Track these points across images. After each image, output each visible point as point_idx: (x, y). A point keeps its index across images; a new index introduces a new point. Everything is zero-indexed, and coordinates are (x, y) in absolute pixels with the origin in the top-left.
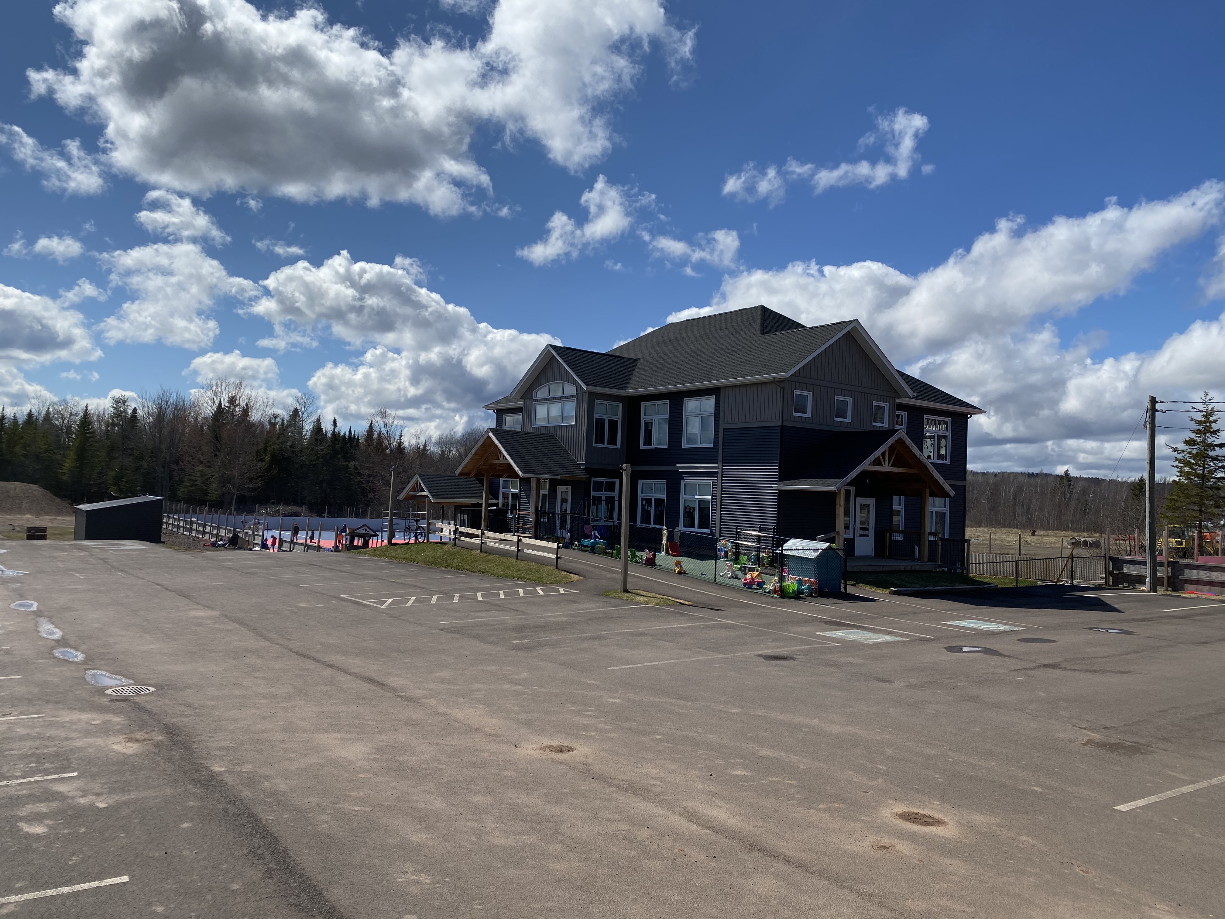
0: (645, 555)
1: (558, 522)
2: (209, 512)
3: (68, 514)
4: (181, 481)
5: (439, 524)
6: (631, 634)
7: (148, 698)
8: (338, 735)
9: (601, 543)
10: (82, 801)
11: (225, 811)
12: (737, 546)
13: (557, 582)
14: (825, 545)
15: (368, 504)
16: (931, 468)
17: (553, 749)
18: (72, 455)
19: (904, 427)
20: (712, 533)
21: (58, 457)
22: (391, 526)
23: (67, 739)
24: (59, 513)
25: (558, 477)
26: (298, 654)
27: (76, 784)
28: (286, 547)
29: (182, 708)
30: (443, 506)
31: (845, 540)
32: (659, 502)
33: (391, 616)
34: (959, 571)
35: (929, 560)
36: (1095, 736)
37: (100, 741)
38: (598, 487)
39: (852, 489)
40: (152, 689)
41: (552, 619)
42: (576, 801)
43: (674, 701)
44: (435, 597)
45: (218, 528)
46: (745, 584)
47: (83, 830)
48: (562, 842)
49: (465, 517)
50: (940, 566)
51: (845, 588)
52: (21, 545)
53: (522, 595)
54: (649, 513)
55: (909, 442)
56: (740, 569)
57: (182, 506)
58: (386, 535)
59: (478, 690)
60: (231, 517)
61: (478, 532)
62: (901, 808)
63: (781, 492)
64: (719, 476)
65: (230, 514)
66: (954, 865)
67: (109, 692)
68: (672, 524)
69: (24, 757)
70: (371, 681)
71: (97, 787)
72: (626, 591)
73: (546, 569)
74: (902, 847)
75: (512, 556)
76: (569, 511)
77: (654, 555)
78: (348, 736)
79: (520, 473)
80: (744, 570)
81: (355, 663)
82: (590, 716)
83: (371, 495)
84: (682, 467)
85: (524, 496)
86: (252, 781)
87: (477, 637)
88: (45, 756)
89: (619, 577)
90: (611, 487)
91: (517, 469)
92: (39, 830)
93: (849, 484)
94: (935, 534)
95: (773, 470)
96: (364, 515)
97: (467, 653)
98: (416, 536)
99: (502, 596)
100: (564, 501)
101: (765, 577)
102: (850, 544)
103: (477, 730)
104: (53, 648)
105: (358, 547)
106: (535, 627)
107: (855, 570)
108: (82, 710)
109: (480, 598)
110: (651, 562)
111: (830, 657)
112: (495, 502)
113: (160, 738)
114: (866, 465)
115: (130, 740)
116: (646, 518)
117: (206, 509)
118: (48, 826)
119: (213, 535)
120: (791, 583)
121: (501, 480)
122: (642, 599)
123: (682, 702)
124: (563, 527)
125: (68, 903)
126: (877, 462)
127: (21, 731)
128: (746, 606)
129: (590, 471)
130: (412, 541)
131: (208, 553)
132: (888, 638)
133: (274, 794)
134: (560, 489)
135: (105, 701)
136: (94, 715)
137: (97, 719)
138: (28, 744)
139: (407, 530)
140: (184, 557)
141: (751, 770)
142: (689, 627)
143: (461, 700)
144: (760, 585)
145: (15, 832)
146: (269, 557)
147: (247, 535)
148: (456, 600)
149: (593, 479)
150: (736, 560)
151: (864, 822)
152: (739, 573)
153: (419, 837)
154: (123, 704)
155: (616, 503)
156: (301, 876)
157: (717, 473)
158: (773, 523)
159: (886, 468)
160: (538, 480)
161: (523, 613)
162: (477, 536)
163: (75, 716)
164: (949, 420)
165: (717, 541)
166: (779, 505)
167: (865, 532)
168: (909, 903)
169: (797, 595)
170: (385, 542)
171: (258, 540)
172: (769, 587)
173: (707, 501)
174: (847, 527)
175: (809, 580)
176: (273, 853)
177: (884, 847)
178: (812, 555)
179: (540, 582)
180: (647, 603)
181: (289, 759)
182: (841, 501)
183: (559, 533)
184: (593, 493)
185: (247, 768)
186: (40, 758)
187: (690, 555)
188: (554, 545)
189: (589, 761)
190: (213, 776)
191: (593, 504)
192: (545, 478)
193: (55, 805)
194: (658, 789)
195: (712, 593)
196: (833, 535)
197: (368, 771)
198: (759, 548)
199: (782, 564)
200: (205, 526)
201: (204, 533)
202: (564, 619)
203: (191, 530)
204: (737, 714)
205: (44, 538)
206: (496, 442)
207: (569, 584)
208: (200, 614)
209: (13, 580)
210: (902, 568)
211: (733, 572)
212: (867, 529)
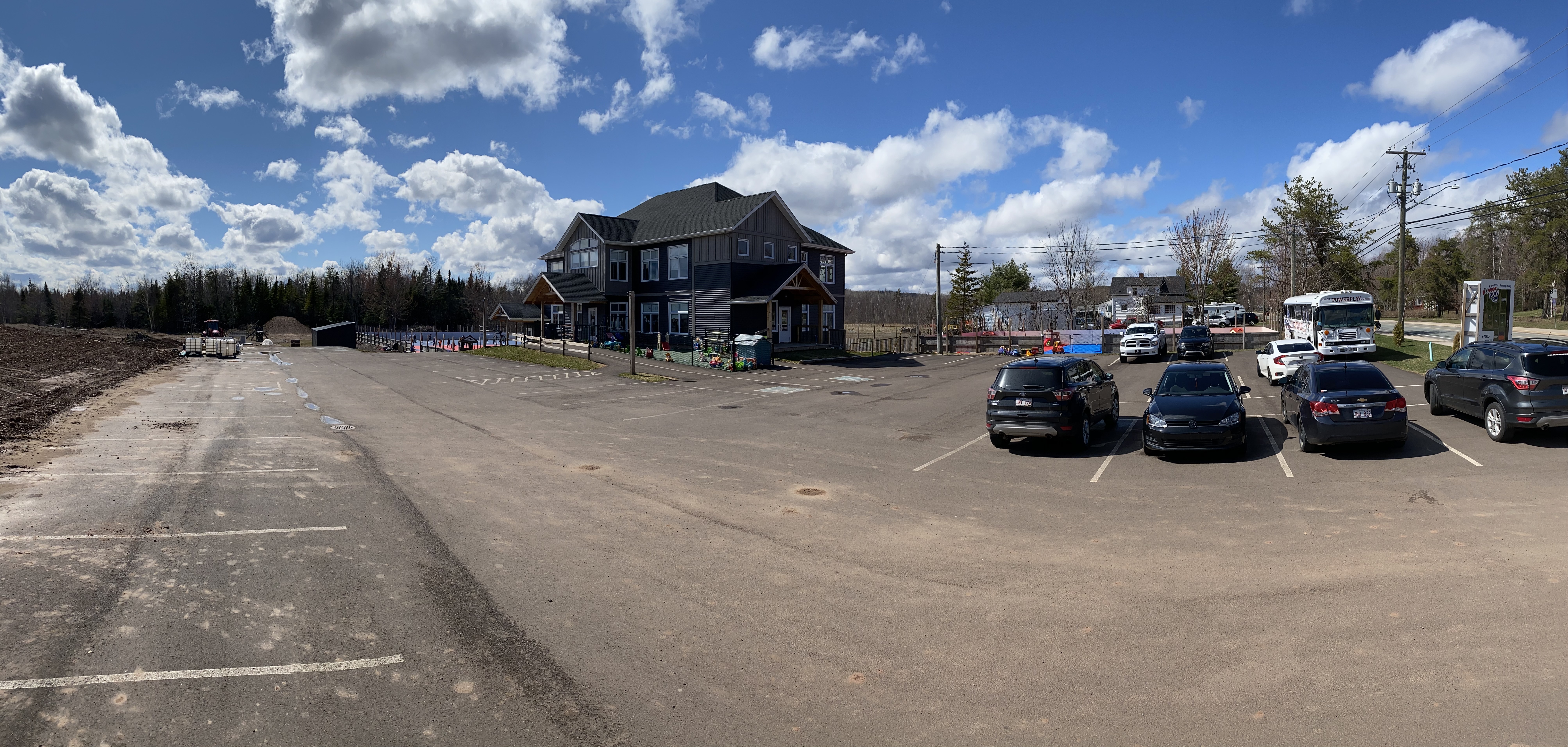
0: (646, 351)
1: (589, 332)
2: (381, 331)
3: (308, 333)
4: (364, 313)
5: (514, 334)
6: (637, 399)
7: (352, 432)
8: (455, 458)
9: (617, 343)
10: (322, 484)
11: (394, 497)
12: (706, 341)
13: (590, 369)
14: (760, 337)
15: (472, 323)
16: (824, 287)
17: (586, 468)
18: (308, 301)
19: (807, 262)
20: (690, 335)
21: (302, 302)
22: (485, 336)
23: (313, 451)
24: (304, 332)
25: (588, 302)
26: (432, 411)
27: (318, 475)
28: (424, 350)
29: (371, 439)
30: (516, 323)
31: (773, 333)
32: (655, 317)
33: (487, 390)
34: (841, 348)
35: (824, 343)
36: (906, 434)
37: (328, 453)
38: (615, 308)
39: (777, 301)
40: (354, 428)
41: (586, 391)
42: (602, 498)
43: (665, 438)
44: (513, 379)
45: (387, 340)
46: (711, 365)
47: (322, 499)
48: (592, 523)
49: (530, 330)
50: (830, 346)
51: (773, 363)
52: (288, 349)
53: (567, 377)
54: (648, 324)
55: (809, 271)
56: (708, 356)
57: (366, 327)
58: (482, 342)
59: (540, 434)
60: (393, 334)
61: (538, 339)
62: (800, 487)
63: (733, 306)
64: (693, 298)
65: (393, 332)
66: (829, 516)
67: (332, 428)
68: (664, 330)
69: (294, 458)
70: (476, 427)
71: (328, 477)
72: (634, 374)
73: (583, 360)
74: (800, 510)
75: (561, 354)
76: (596, 324)
77: (652, 351)
78: (462, 459)
79: (563, 300)
80: (710, 356)
81: (466, 417)
82: (611, 448)
83: (473, 318)
84: (669, 293)
85: (567, 315)
86: (408, 482)
87: (540, 402)
88: (302, 458)
89: (629, 364)
90: (623, 308)
91: (561, 298)
92: (302, 496)
93: (774, 299)
94: (827, 327)
95: (727, 292)
96: (470, 331)
97: (533, 412)
98: (500, 342)
99: (555, 378)
100: (593, 317)
101: (724, 360)
102: (776, 336)
103: (540, 457)
104: (304, 403)
105: (466, 349)
106: (576, 396)
107: (780, 351)
108: (319, 436)
109: (541, 379)
110: (651, 355)
111: (762, 404)
112: (549, 320)
113: (360, 454)
114: (784, 286)
115: (344, 454)
116: (647, 328)
117: (379, 329)
118: (306, 494)
119: (384, 344)
120: (740, 362)
121: (552, 306)
122: (645, 378)
123: (670, 438)
124: (592, 334)
125: (318, 536)
126: (791, 284)
127: (293, 445)
128: (712, 378)
129: (609, 297)
130: (499, 344)
131: (381, 354)
132: (798, 390)
133: (419, 490)
134: (590, 310)
135: (331, 432)
136: (326, 439)
137: (327, 441)
138: (295, 451)
139: (495, 339)
140: (368, 356)
141: (712, 475)
142: (675, 394)
143: (530, 439)
144: (721, 365)
145: (292, 496)
146: (415, 356)
147: (402, 343)
148: (526, 380)
149: (611, 303)
150: (706, 350)
151: (778, 498)
152: (707, 359)
153: (504, 519)
154: (340, 435)
155: (627, 318)
156: (436, 537)
157: (691, 296)
158: (728, 326)
159: (797, 287)
160: (575, 304)
161: (568, 387)
162: (538, 341)
163: (316, 439)
164: (834, 257)
165: (693, 339)
166: (731, 314)
167: (785, 328)
168: (802, 542)
169: (744, 369)
170: (482, 346)
171: (409, 347)
172: (726, 365)
173: (686, 315)
174: (774, 326)
175: (751, 359)
176: (420, 523)
177: (789, 511)
178: (753, 344)
179: (579, 369)
180: (648, 381)
181: (429, 470)
182: (770, 309)
183: (590, 338)
184: (611, 312)
185: (405, 474)
186: (301, 460)
187: (676, 350)
188: (587, 345)
189: (610, 474)
190: (387, 478)
191: (612, 320)
192: (580, 303)
193: (309, 484)
194: (653, 490)
195: (692, 372)
196: (765, 331)
197: (473, 479)
198: (719, 342)
199: (734, 351)
200: (379, 338)
201: (379, 343)
202: (595, 391)
203: (371, 341)
204: (704, 443)
205: (299, 345)
206: (547, 280)
207: (597, 369)
208: (378, 387)
209: (286, 367)
210: (808, 348)
211: (704, 358)
212: (786, 326)
